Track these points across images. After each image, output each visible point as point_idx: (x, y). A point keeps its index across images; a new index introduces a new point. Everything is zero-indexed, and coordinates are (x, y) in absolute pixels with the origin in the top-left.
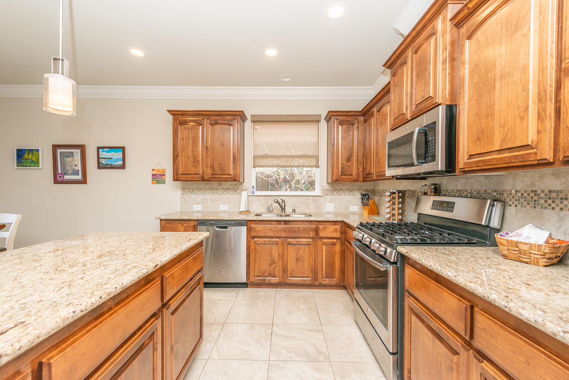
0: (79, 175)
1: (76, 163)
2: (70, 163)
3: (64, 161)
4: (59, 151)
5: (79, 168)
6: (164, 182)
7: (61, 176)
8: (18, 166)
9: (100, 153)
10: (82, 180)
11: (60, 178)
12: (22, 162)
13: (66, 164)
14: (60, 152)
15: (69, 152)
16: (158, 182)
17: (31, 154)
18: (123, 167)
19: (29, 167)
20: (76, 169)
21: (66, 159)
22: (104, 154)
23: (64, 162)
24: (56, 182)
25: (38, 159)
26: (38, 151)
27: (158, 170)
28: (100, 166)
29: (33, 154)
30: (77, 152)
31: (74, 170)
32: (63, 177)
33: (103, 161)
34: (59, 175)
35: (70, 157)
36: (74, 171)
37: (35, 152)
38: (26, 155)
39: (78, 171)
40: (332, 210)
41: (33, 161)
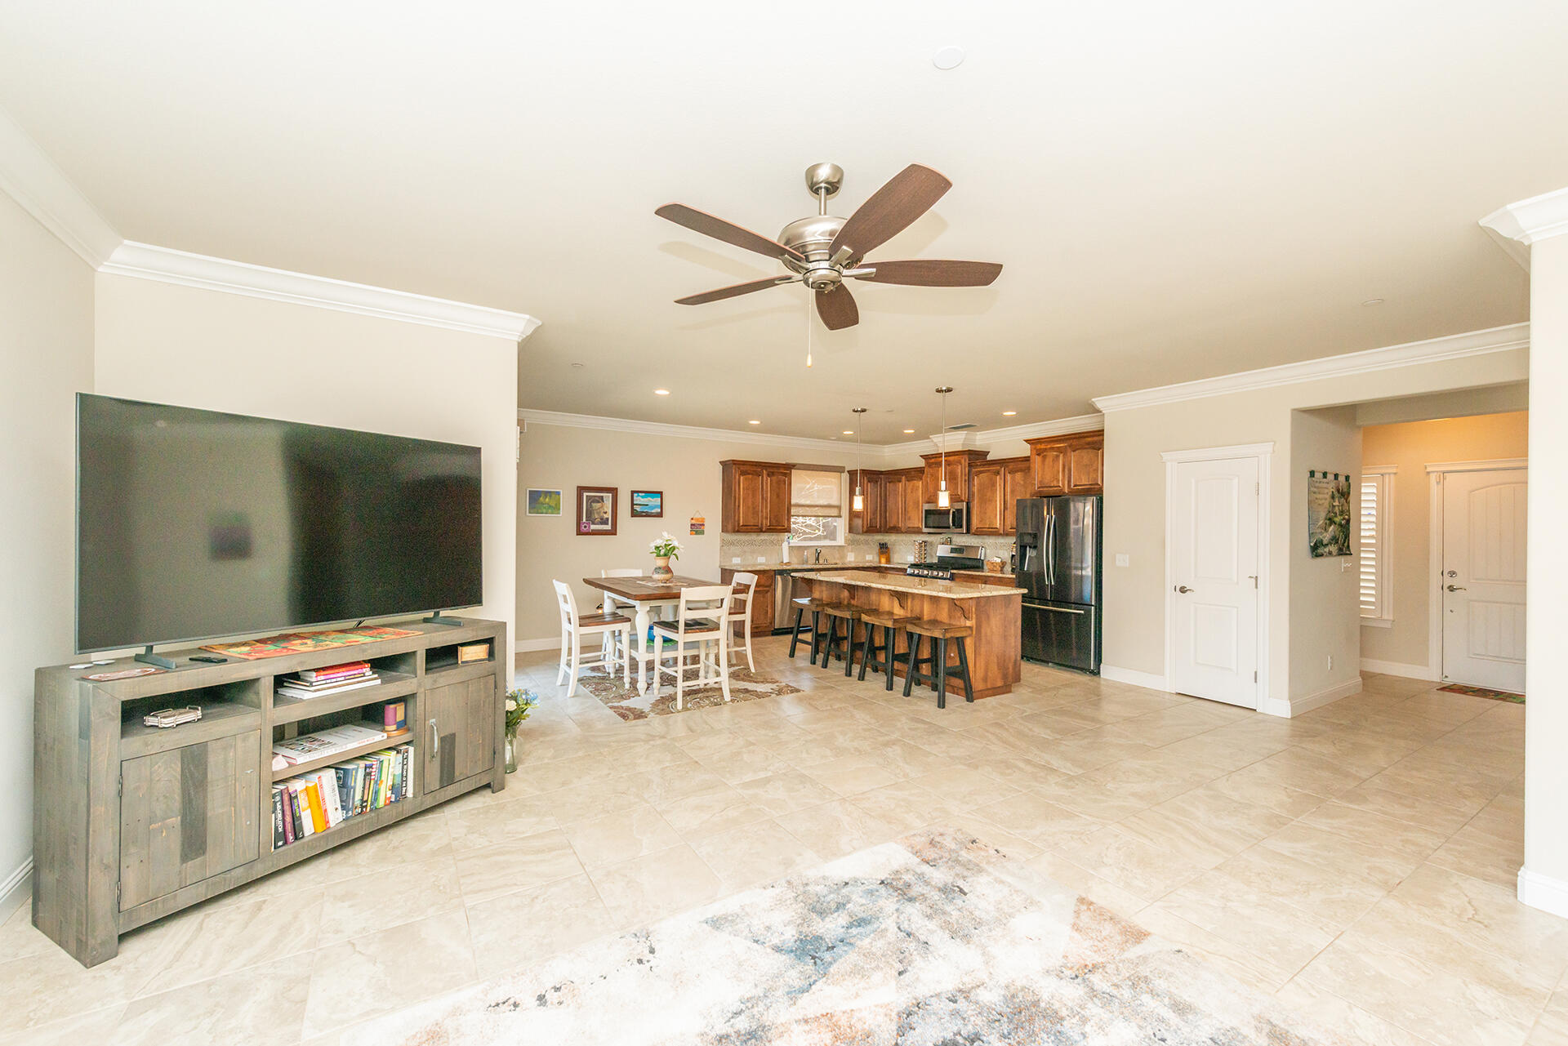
0: (608, 525)
1: (606, 510)
2: (597, 510)
3: (591, 507)
4: (585, 494)
5: (609, 516)
6: (702, 533)
7: (586, 525)
8: (530, 513)
9: (635, 498)
11: (584, 529)
12: (535, 508)
13: (594, 510)
15: (599, 497)
16: (697, 533)
17: (548, 497)
18: (660, 515)
19: (546, 513)
20: (604, 517)
21: (594, 505)
22: (638, 499)
23: (590, 509)
24: (579, 533)
25: (558, 504)
26: (558, 493)
27: (697, 520)
28: (634, 514)
29: (550, 496)
30: (608, 496)
32: (589, 527)
33: (638, 508)
34: (584, 525)
35: (599, 502)
36: (602, 519)
37: (553, 496)
38: (541, 499)
39: (608, 519)
40: (853, 559)
41: (550, 506)
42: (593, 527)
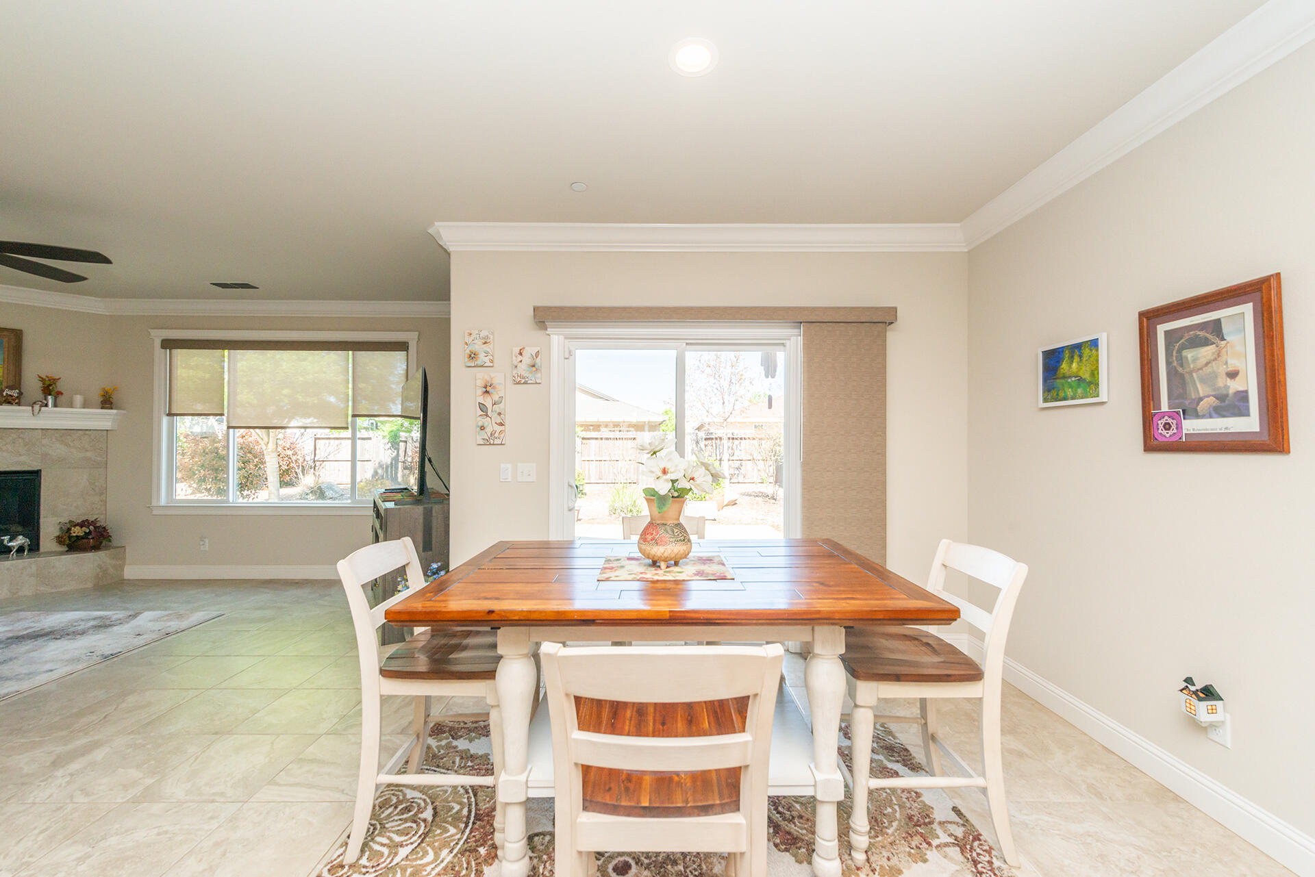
0: (1248, 415)
1: (1234, 364)
2: (1208, 370)
3: (1182, 366)
4: (1161, 329)
5: (1250, 382)
7: (1170, 421)
8: (1045, 400)
10: (1265, 438)
11: (1164, 432)
12: (1053, 389)
13: (1191, 373)
14: (1166, 332)
15: (1202, 326)
17: (1076, 359)
19: (1073, 398)
20: (1231, 391)
21: (1189, 354)
23: (1180, 369)
24: (1152, 445)
25: (1095, 373)
26: (1094, 343)
29: (1081, 356)
30: (1240, 318)
31: (1227, 395)
32: (1179, 427)
34: (1163, 421)
35: (1206, 343)
36: (1222, 398)
37: (1086, 352)
38: (1064, 366)
39: (1243, 396)
41: (1081, 380)
42: (1191, 426)
